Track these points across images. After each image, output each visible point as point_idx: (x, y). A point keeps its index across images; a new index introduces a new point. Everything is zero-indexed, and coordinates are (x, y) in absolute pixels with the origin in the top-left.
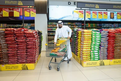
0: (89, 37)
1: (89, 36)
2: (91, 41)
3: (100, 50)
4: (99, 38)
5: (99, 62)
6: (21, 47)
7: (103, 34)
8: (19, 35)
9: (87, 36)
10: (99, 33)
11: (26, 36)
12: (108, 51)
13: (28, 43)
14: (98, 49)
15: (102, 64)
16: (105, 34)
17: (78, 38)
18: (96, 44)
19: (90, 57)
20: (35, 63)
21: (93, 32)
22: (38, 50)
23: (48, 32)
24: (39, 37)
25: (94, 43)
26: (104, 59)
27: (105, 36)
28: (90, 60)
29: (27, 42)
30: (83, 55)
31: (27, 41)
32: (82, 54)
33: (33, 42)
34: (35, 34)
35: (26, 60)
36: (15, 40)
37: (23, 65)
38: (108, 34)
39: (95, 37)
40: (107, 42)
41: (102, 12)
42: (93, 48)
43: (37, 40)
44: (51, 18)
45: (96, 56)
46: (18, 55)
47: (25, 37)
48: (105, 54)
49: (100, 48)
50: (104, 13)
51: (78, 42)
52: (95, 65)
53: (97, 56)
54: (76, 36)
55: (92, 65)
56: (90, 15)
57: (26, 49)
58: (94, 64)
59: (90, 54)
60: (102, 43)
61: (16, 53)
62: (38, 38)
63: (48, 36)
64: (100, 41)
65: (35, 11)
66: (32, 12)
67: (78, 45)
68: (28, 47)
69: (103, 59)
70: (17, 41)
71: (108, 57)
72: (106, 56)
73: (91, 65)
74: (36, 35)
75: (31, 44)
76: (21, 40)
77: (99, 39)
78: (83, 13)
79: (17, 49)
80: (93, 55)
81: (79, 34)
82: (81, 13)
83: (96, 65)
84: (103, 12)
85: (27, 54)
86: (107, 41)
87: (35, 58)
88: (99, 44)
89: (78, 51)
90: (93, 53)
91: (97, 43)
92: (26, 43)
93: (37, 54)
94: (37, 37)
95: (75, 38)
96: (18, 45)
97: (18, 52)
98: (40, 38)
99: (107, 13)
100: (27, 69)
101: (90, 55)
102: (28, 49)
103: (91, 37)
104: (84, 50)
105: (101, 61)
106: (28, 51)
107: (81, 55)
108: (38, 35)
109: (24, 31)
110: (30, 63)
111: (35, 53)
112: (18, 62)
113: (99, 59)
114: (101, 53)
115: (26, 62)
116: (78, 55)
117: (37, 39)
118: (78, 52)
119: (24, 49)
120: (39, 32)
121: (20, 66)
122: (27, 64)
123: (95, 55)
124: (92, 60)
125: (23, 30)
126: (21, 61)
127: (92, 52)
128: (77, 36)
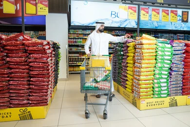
0: (152, 54)
1: (151, 51)
2: (155, 61)
3: (170, 78)
4: (169, 56)
5: (167, 100)
6: (16, 72)
7: (177, 48)
8: (14, 48)
9: (148, 51)
10: (170, 46)
11: (27, 50)
12: (183, 79)
13: (31, 64)
14: (166, 77)
15: (174, 104)
16: (179, 48)
17: (128, 56)
18: (164, 67)
19: (152, 92)
20: (47, 105)
21: (160, 44)
22: (52, 79)
23: (69, 46)
24: (54, 53)
25: (159, 65)
26: (177, 95)
27: (179, 52)
28: (152, 98)
29: (30, 62)
30: (141, 88)
31: (30, 60)
32: (137, 86)
33: (43, 63)
34: (47, 47)
35: (28, 100)
36: (5, 60)
37: (21, 111)
38: (185, 47)
39: (163, 53)
40: (183, 63)
41: (168, 11)
42: (159, 74)
43: (50, 58)
44: (74, 23)
45: (163, 88)
46: (12, 89)
47: (26, 52)
48: (178, 85)
49: (170, 74)
50: (172, 12)
51: (127, 63)
52: (160, 106)
53: (166, 88)
54: (122, 53)
55: (156, 107)
56: (147, 15)
57: (28, 77)
58: (159, 104)
59: (152, 85)
60: (174, 65)
61: (7, 85)
62: (53, 56)
63: (70, 53)
64: (171, 61)
65: (47, 3)
66: (40, 5)
67: (128, 68)
68: (32, 73)
69: (175, 95)
70: (8, 62)
71: (184, 90)
72: (181, 88)
73: (153, 107)
74: (49, 48)
75: (39, 67)
76: (18, 59)
77: (170, 58)
78: (135, 11)
79: (8, 77)
80: (158, 87)
81: (129, 49)
82: (132, 11)
83: (162, 106)
84: (170, 9)
85: (30, 88)
86: (183, 61)
87: (46, 96)
88: (168, 66)
89: (127, 80)
90: (158, 83)
91: (166, 66)
92: (28, 65)
93: (50, 86)
94: (51, 53)
95: (122, 55)
96: (11, 69)
97: (10, 85)
98: (57, 56)
99: (177, 11)
100: (31, 118)
101: (153, 88)
102: (31, 77)
103: (155, 54)
104: (142, 78)
105: (172, 97)
106: (32, 81)
107: (134, 88)
108: (52, 49)
109: (23, 40)
110: (36, 105)
111: (48, 86)
112: (11, 104)
113: (169, 95)
114: (172, 83)
115: (29, 103)
116: (126, 87)
117: (51, 56)
118: (127, 82)
119: (23, 78)
120: (55, 44)
121: (15, 112)
122: (29, 109)
123: (161, 87)
124: (156, 96)
125: (21, 38)
126: (16, 102)
127: (156, 81)
128: (125, 53)
